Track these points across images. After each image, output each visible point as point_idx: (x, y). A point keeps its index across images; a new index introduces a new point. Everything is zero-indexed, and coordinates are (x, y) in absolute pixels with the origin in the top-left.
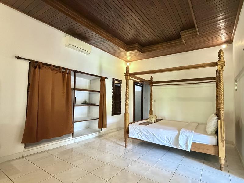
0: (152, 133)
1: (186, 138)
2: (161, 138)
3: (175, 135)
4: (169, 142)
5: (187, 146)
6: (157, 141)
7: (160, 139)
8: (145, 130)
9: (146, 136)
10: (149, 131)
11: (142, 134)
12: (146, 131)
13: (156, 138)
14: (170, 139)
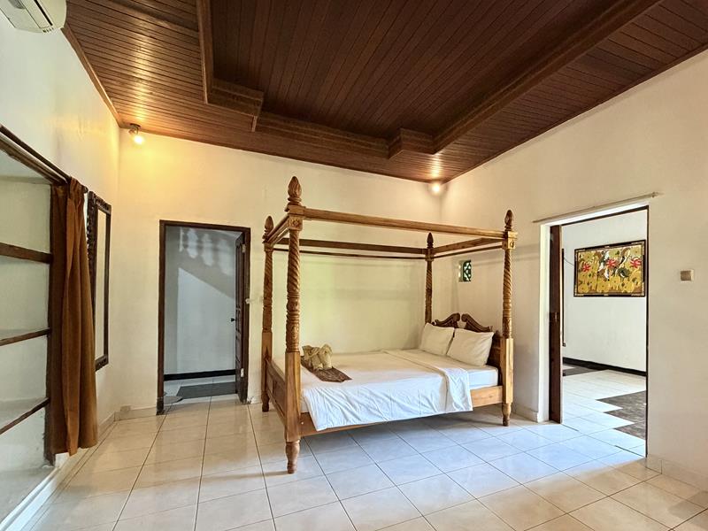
0: (387, 396)
1: (461, 385)
2: (409, 403)
3: (439, 384)
4: (428, 405)
5: (466, 401)
6: (402, 412)
7: (407, 405)
8: (363, 394)
9: (369, 410)
10: (376, 393)
11: (355, 407)
12: (368, 395)
13: (399, 405)
14: (430, 399)
